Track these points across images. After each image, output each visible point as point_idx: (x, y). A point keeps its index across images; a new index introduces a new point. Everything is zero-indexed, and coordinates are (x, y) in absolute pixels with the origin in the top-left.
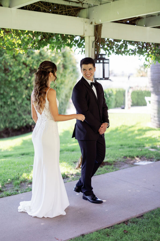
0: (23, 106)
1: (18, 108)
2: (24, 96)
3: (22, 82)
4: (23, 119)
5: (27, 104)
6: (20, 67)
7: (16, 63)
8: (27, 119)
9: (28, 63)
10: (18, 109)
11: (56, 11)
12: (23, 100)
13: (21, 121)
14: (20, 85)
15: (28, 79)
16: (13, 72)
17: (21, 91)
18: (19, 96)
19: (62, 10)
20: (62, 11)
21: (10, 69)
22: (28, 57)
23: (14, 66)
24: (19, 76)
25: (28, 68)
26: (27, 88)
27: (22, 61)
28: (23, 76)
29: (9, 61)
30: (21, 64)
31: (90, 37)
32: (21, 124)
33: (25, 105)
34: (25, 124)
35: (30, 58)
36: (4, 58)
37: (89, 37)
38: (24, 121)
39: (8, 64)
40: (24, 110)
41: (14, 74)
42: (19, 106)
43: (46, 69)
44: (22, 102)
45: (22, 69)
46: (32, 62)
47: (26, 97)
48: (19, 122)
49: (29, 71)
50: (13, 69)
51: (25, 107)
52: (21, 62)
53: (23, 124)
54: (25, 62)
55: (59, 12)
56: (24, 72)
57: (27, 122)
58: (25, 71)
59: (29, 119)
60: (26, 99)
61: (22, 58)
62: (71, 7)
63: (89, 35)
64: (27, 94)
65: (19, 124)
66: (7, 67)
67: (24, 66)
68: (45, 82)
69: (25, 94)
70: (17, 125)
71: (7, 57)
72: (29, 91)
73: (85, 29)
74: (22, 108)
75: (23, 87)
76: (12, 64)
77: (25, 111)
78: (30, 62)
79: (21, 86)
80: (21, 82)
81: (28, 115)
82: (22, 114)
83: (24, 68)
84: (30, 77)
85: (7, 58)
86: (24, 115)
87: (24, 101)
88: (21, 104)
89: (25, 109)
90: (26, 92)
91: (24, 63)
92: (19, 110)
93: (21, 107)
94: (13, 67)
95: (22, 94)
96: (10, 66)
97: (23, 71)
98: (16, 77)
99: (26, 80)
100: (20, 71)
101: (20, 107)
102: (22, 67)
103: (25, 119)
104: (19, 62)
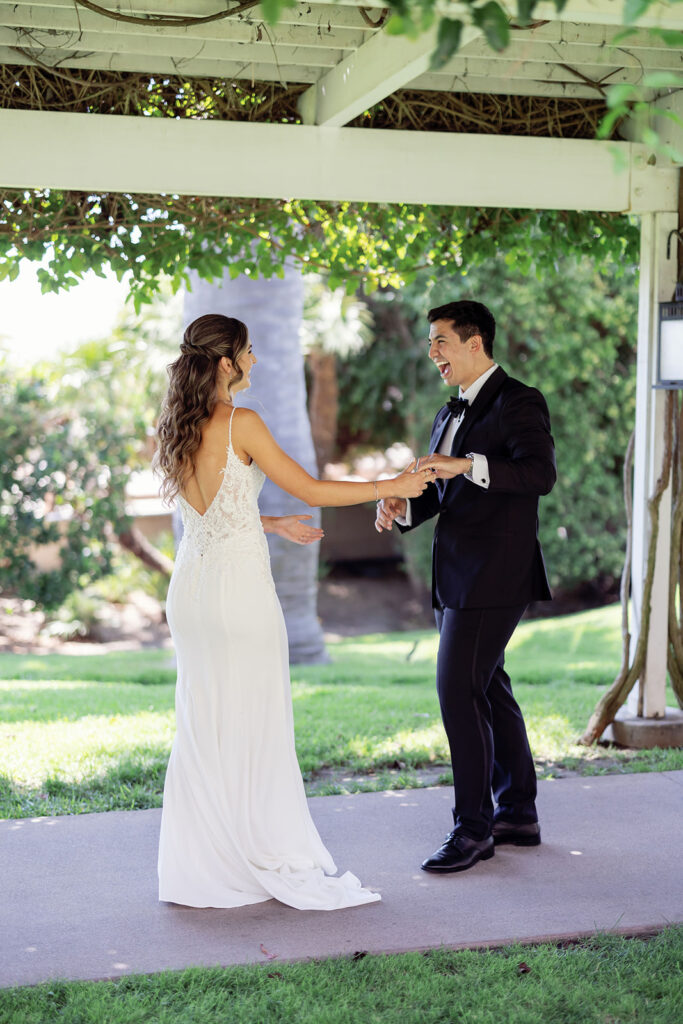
0: (586, 498)
1: (566, 504)
2: (590, 457)
3: (585, 397)
4: (584, 550)
5: (602, 490)
6: (576, 339)
7: (561, 320)
8: (601, 552)
9: (607, 320)
10: (561, 508)
11: (515, 122)
12: (587, 471)
13: (573, 560)
14: (572, 410)
15: (612, 386)
16: (546, 359)
17: (577, 435)
18: (572, 455)
19: (538, 116)
20: (540, 120)
21: (534, 345)
22: (612, 295)
23: (552, 332)
24: (570, 374)
25: (610, 342)
26: (604, 422)
27: (582, 313)
28: (586, 376)
29: (531, 312)
30: (582, 326)
31: (658, 215)
32: (577, 571)
33: (593, 494)
34: (592, 572)
35: (620, 302)
36: (509, 302)
37: (654, 215)
38: (589, 557)
39: (527, 325)
40: (588, 514)
41: (553, 364)
42: (569, 496)
43: (204, 347)
44: (582, 480)
45: (586, 344)
46: (626, 319)
47: (597, 459)
48: (566, 560)
49: (612, 354)
50: (544, 346)
51: (595, 501)
52: (581, 318)
53: (585, 570)
54: (598, 316)
55: (529, 126)
56: (592, 357)
57: (602, 565)
58: (595, 351)
59: (610, 550)
60: (597, 468)
61: (581, 302)
62: (576, 102)
63: (653, 210)
64: (603, 449)
65: (564, 570)
66: (521, 338)
67: (593, 333)
68: (200, 397)
69: (597, 449)
70: (559, 574)
71: (521, 295)
72: (615, 437)
73: (633, 186)
74: (581, 504)
75: (588, 419)
76: (540, 325)
77: (595, 516)
78: (617, 316)
79: (578, 417)
80: (579, 398)
81: (606, 537)
82: (579, 527)
83: (594, 340)
84: (617, 380)
85: (522, 301)
86: (591, 533)
87: (589, 476)
88: (575, 487)
89: (594, 507)
90: (602, 437)
91: (595, 323)
92: (568, 512)
93: (576, 499)
94: (545, 339)
95: (582, 449)
96: (534, 332)
97: (587, 354)
98: (558, 379)
99: (603, 389)
100: (576, 355)
101: (570, 502)
102: (583, 336)
103: (594, 550)
104: (574, 318)
